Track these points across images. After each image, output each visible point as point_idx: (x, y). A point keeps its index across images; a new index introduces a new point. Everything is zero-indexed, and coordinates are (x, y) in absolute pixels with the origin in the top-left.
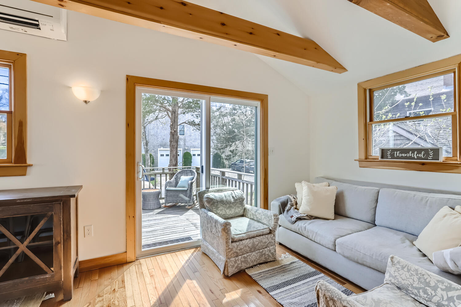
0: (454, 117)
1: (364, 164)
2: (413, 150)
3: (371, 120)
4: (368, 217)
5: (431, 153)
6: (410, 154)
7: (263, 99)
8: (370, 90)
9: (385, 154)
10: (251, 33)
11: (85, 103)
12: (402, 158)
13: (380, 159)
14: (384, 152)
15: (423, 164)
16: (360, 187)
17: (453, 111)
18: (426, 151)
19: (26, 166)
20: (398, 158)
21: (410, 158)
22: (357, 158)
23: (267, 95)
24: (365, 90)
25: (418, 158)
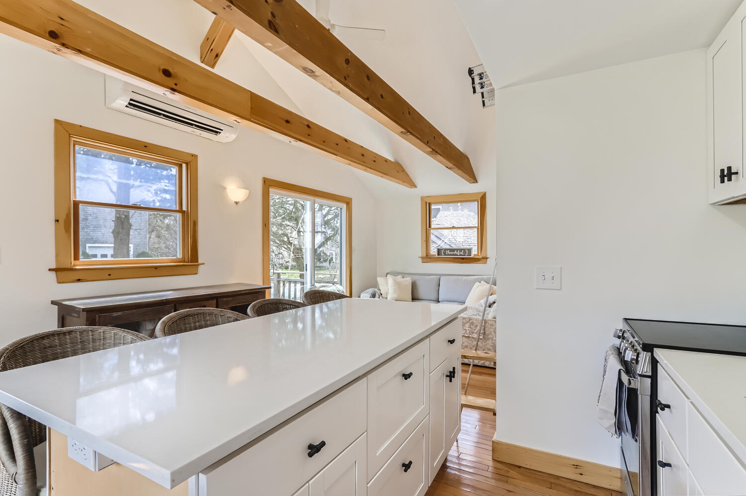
0: (478, 229)
1: (426, 260)
2: (457, 250)
3: (430, 227)
4: (434, 297)
5: (467, 251)
6: (455, 252)
7: (348, 202)
8: (429, 203)
9: (440, 253)
10: (374, 161)
11: (235, 204)
12: (451, 255)
13: (437, 256)
14: (439, 251)
15: (463, 259)
16: (426, 277)
17: (477, 226)
18: (464, 250)
19: (198, 265)
20: (448, 255)
21: (456, 255)
22: (420, 256)
23: (351, 199)
24: (426, 203)
25: (460, 255)
